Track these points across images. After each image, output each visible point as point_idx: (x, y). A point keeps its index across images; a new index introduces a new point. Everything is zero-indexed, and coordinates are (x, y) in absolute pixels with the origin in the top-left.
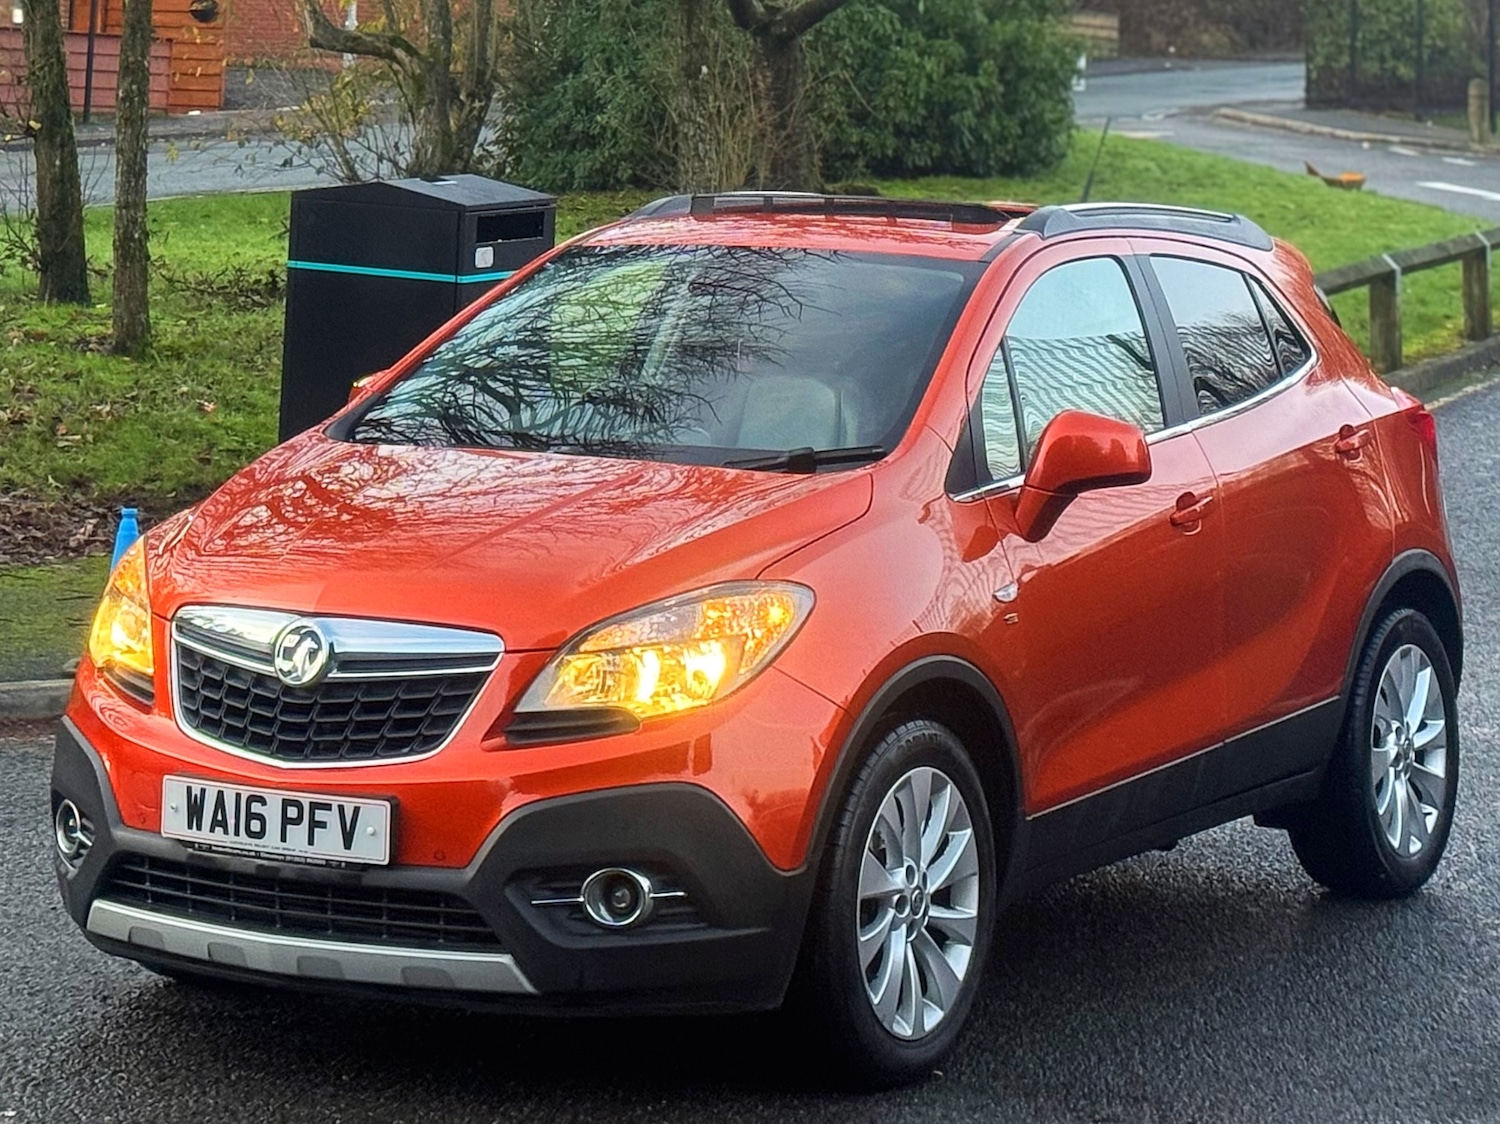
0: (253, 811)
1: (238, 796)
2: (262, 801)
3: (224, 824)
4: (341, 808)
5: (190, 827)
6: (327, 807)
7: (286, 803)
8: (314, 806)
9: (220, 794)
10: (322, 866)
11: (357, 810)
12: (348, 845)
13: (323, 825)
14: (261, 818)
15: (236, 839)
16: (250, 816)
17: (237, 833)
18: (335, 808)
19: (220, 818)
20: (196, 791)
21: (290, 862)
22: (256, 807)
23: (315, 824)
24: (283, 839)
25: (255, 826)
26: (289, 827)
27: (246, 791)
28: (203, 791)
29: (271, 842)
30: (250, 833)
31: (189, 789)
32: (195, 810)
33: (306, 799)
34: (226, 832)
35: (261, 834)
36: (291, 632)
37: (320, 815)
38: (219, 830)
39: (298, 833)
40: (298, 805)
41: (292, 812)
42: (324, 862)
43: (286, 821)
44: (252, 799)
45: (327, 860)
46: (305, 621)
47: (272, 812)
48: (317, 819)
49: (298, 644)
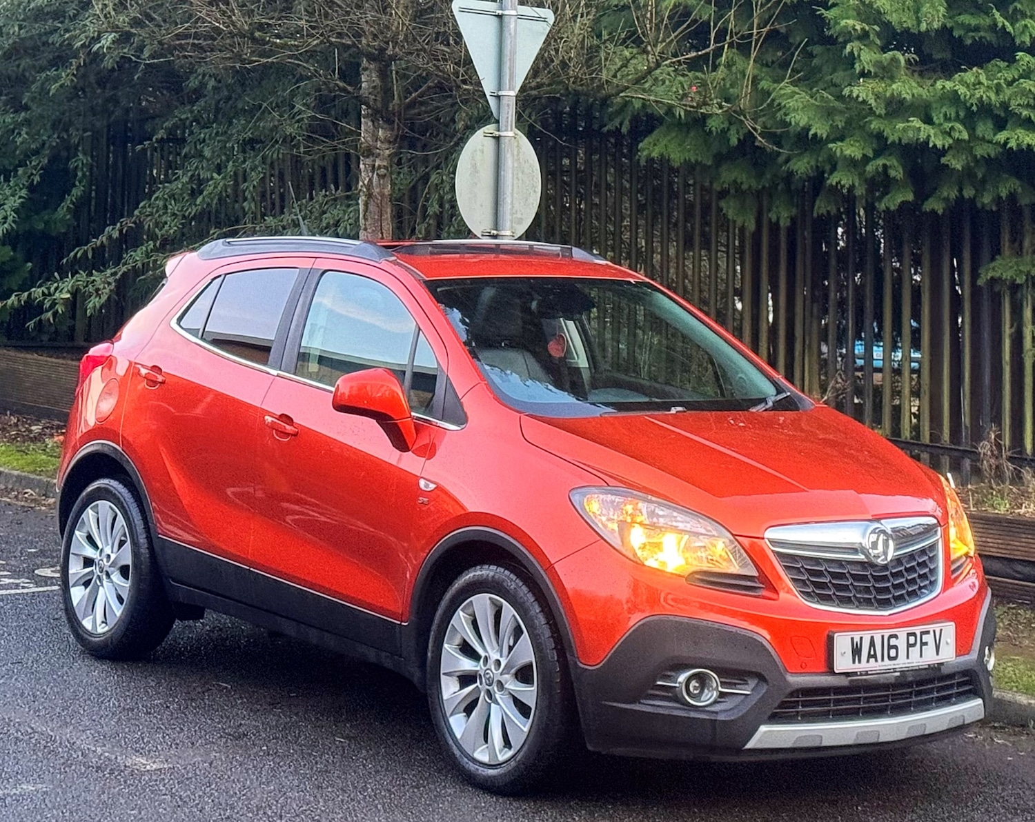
0: (891, 644)
1: (883, 637)
2: (896, 636)
3: (875, 656)
4: (934, 631)
5: (854, 662)
6: (928, 632)
7: (909, 635)
8: (922, 633)
9: (872, 638)
10: (925, 669)
11: (941, 630)
12: (938, 654)
13: (926, 644)
14: (896, 647)
15: (883, 663)
16: (890, 647)
17: (883, 659)
18: (932, 633)
19: (872, 653)
20: (857, 639)
21: (912, 670)
22: (893, 641)
23: (923, 644)
24: (908, 657)
25: (893, 652)
26: (910, 649)
27: (887, 633)
28: (861, 638)
29: (902, 662)
30: (890, 658)
31: (852, 639)
32: (857, 651)
33: (917, 630)
34: (876, 661)
35: (895, 658)
36: (872, 533)
37: (925, 638)
38: (872, 660)
39: (915, 651)
40: (914, 634)
41: (912, 640)
42: (927, 667)
43: (909, 645)
44: (891, 637)
45: (929, 665)
46: (876, 525)
47: (901, 643)
48: (924, 641)
49: (878, 539)
